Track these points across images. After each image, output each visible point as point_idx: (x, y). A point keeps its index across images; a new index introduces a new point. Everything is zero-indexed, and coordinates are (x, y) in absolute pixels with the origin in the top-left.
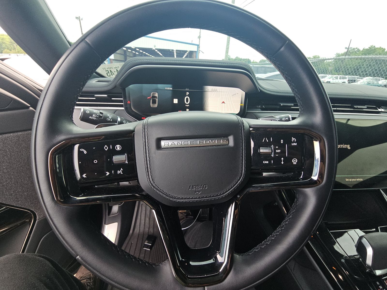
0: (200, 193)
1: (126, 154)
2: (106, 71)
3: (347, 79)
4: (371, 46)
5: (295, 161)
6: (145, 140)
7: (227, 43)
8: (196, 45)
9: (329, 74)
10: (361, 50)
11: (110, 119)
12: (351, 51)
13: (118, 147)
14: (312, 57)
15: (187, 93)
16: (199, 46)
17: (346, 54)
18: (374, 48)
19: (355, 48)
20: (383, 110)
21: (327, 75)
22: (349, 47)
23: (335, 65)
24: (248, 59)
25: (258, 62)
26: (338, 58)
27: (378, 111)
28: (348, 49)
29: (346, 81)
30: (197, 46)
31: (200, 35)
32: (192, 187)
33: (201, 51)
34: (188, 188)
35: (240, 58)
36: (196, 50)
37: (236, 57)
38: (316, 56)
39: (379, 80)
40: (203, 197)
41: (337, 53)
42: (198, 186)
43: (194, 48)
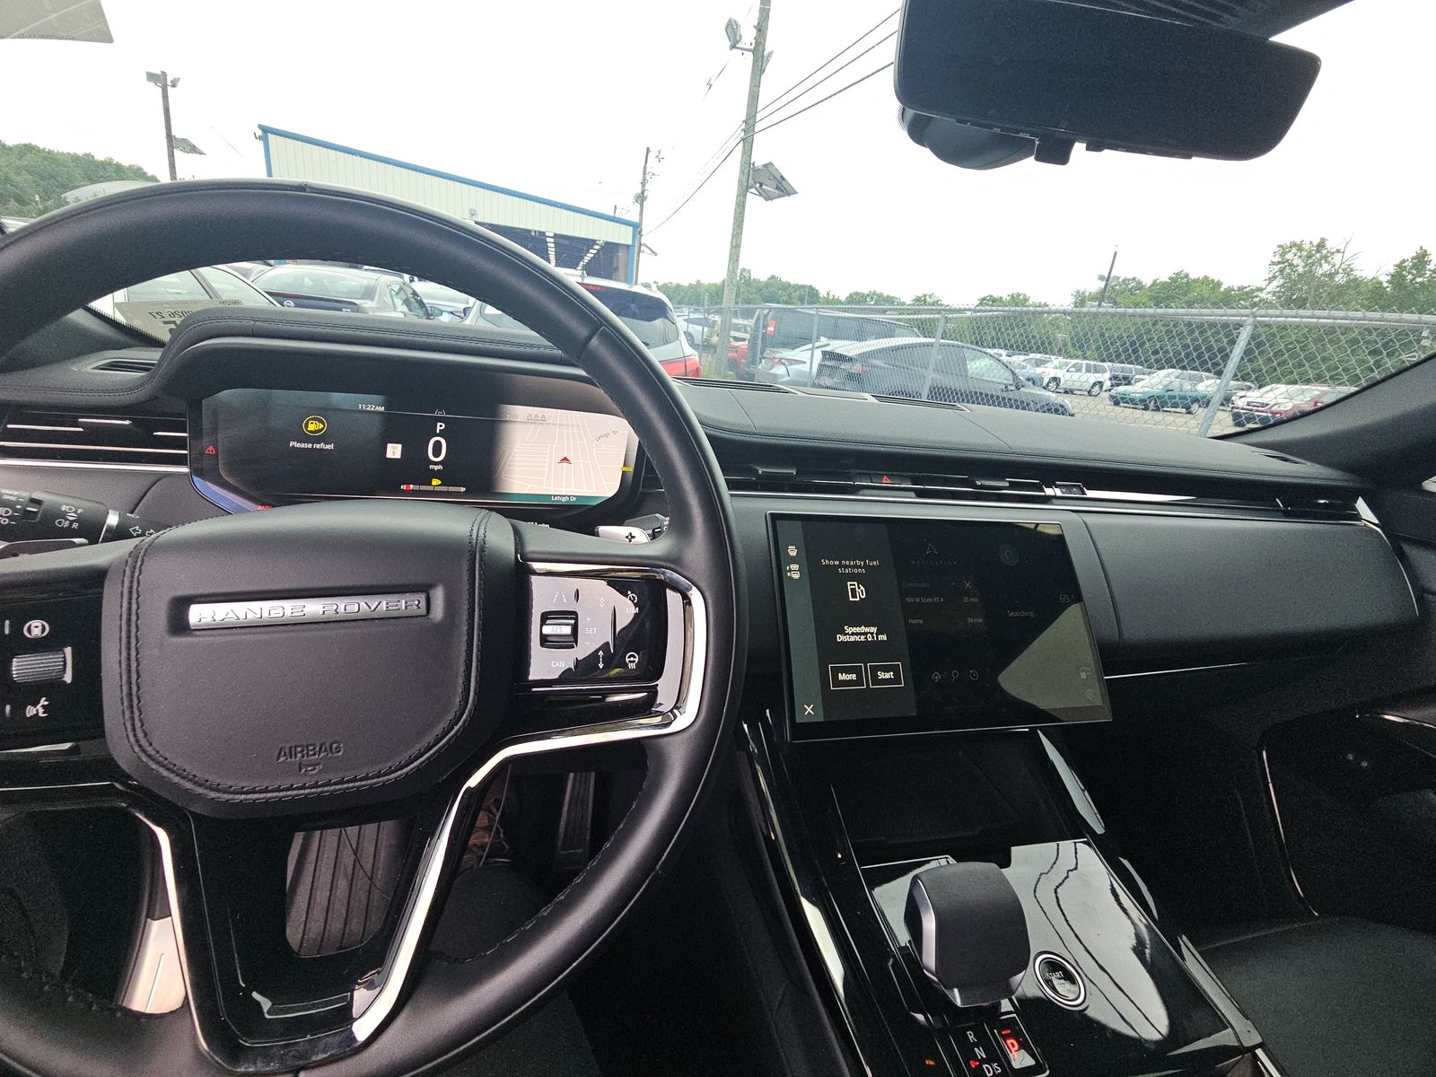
0: (316, 771)
1: (68, 651)
2: (165, 323)
3: (1108, 375)
4: (1177, 274)
5: (632, 659)
6: (130, 603)
7: (734, 229)
8: (630, 225)
9: (1059, 353)
10: (1149, 285)
11: (72, 522)
12: (1117, 287)
13: (36, 628)
14: (1006, 297)
15: (439, 424)
16: (639, 230)
17: (1101, 297)
18: (1185, 280)
19: (1129, 280)
20: (1058, 492)
21: (1053, 357)
22: (1110, 273)
23: (1075, 327)
24: (811, 287)
25: (843, 299)
26: (1077, 310)
27: (1043, 494)
28: (1107, 280)
29: (1105, 377)
30: (631, 228)
31: (643, 192)
32: (290, 752)
33: (645, 245)
34: (276, 754)
35: (784, 280)
36: (630, 243)
37: (770, 276)
38: (1019, 295)
39: (1201, 380)
40: (329, 784)
41: (1078, 292)
42: (311, 748)
43: (622, 236)
